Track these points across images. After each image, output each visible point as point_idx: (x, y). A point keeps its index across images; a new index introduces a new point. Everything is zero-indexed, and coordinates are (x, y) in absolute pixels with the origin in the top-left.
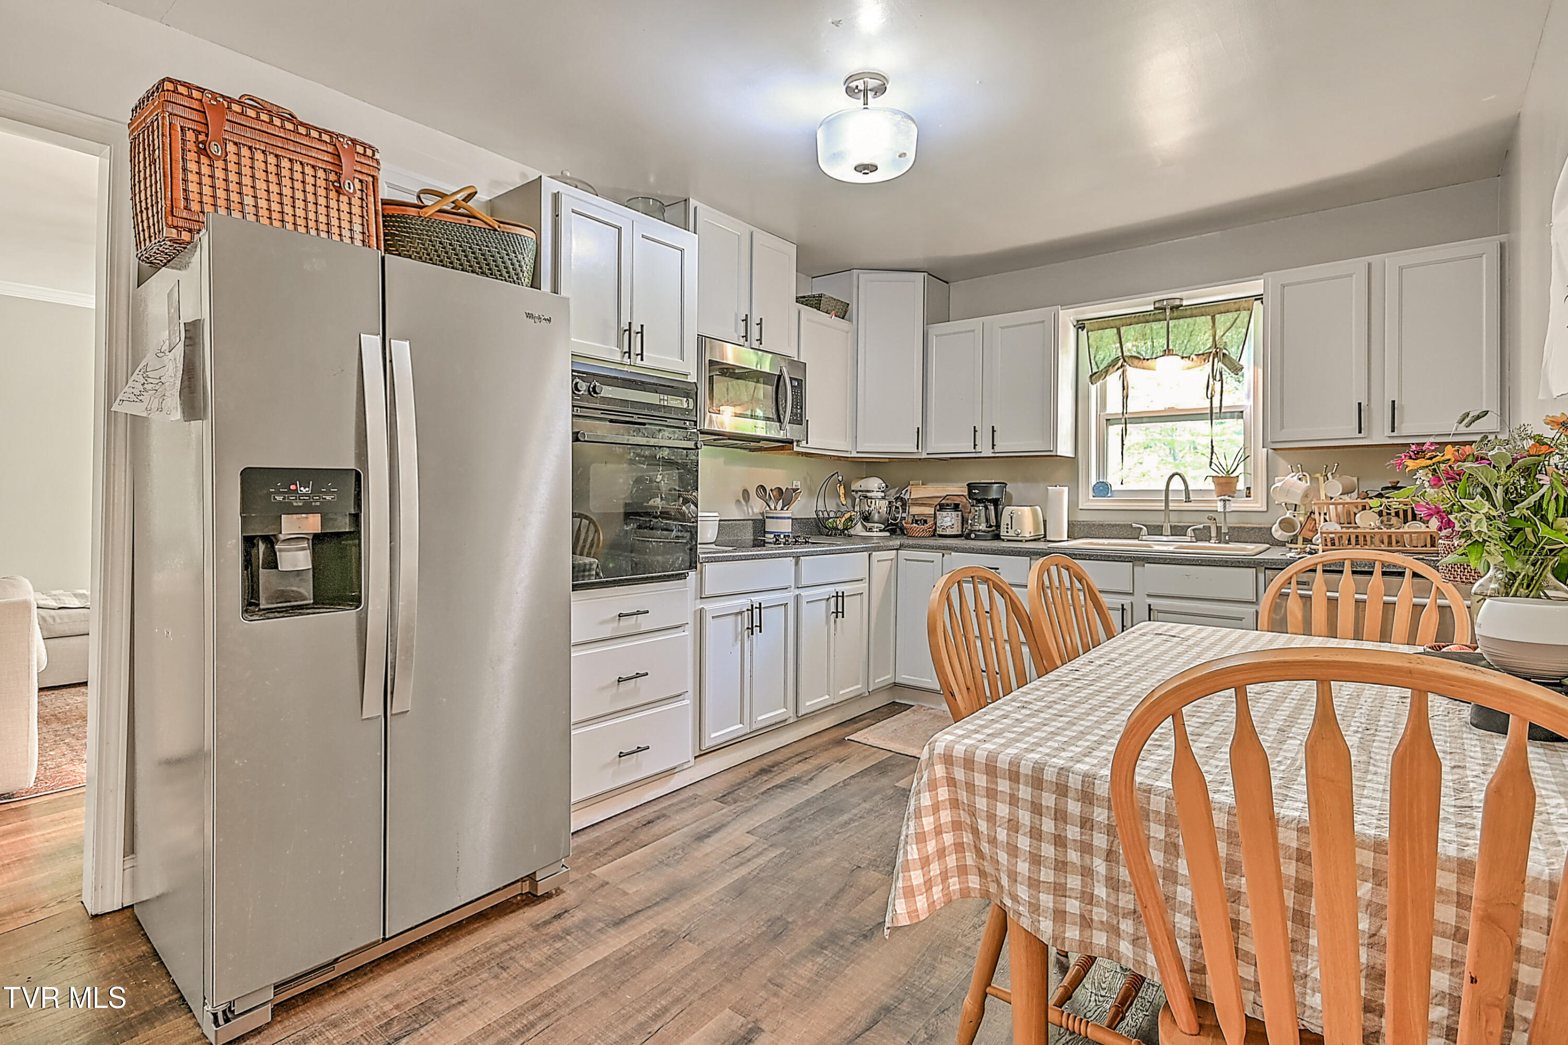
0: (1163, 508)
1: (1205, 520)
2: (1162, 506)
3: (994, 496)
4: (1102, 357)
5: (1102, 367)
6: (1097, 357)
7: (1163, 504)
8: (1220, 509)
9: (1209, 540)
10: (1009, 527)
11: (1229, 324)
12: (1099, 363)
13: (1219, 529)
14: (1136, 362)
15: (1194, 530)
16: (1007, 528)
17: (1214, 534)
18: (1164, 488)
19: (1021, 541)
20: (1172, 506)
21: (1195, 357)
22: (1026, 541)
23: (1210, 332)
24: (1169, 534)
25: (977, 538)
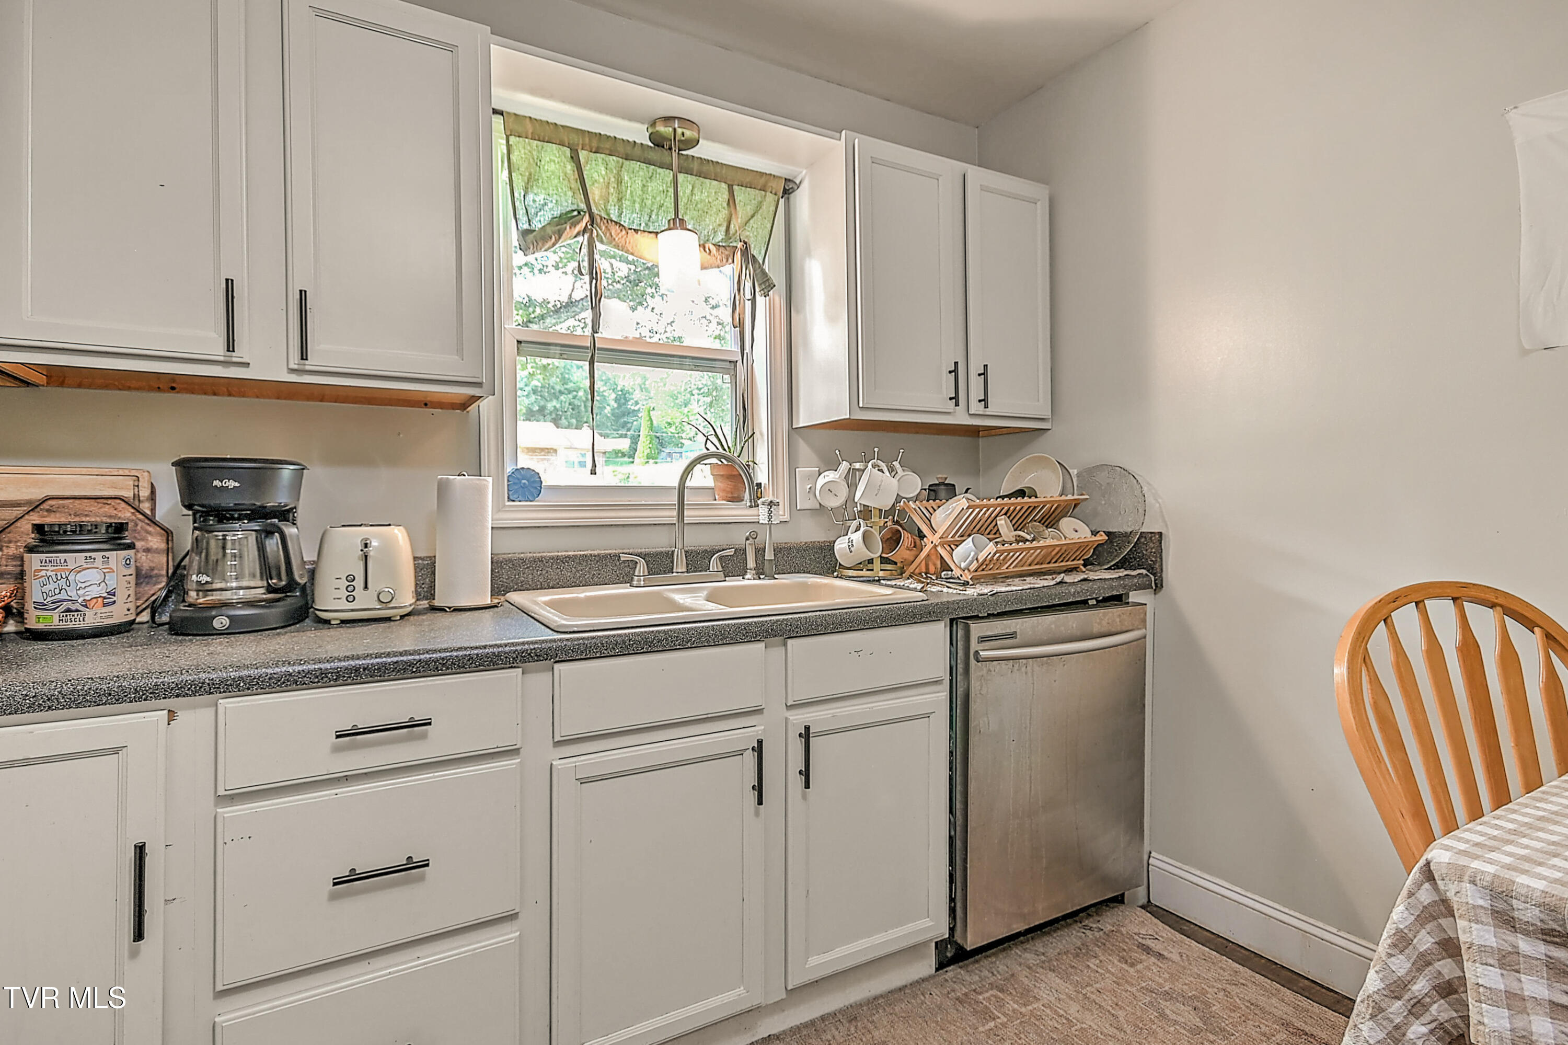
0: (674, 520)
1: (738, 537)
2: (671, 515)
3: (279, 498)
4: (540, 198)
5: (537, 225)
6: (530, 197)
7: (675, 513)
8: (763, 519)
9: (743, 575)
10: (359, 583)
11: (749, 210)
12: (532, 211)
13: (760, 552)
14: (614, 229)
15: (721, 558)
16: (350, 589)
17: (751, 563)
18: (675, 483)
19: (388, 619)
20: (690, 515)
21: (713, 249)
22: (402, 617)
23: (724, 213)
24: (685, 570)
25: (239, 628)
